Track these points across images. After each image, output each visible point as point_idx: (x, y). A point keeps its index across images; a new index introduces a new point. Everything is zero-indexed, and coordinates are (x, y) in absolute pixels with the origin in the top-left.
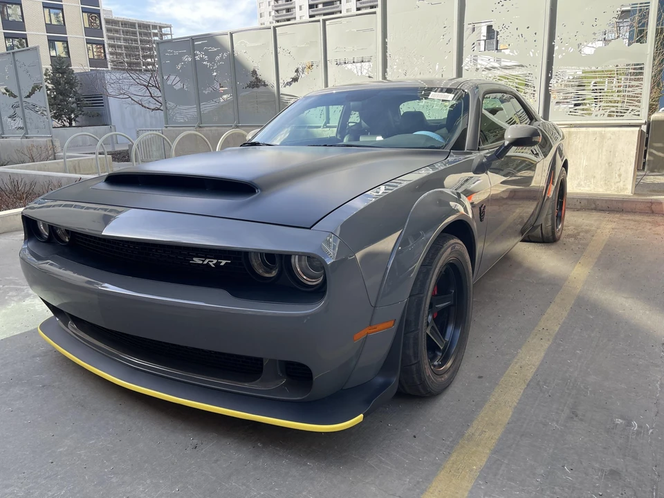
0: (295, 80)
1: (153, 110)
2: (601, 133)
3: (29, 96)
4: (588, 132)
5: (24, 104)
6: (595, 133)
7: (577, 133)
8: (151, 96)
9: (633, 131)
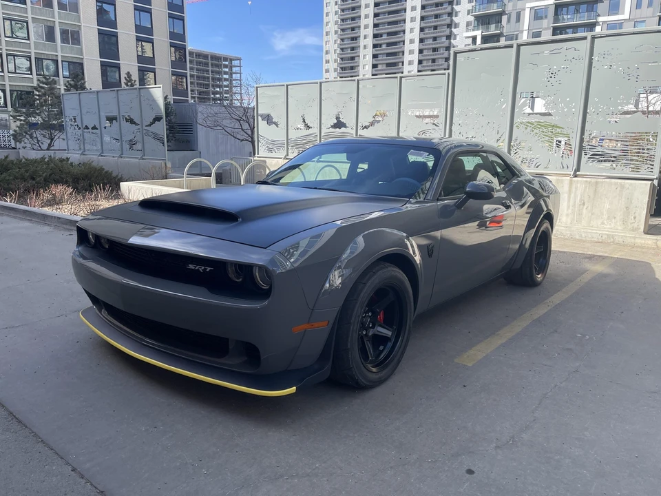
0: (372, 124)
1: (242, 140)
2: (621, 184)
3: (150, 125)
4: (611, 183)
5: (144, 131)
6: (616, 184)
7: (603, 182)
8: (242, 129)
9: (646, 184)
